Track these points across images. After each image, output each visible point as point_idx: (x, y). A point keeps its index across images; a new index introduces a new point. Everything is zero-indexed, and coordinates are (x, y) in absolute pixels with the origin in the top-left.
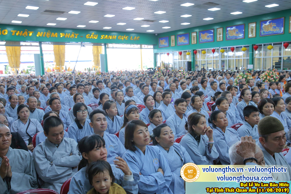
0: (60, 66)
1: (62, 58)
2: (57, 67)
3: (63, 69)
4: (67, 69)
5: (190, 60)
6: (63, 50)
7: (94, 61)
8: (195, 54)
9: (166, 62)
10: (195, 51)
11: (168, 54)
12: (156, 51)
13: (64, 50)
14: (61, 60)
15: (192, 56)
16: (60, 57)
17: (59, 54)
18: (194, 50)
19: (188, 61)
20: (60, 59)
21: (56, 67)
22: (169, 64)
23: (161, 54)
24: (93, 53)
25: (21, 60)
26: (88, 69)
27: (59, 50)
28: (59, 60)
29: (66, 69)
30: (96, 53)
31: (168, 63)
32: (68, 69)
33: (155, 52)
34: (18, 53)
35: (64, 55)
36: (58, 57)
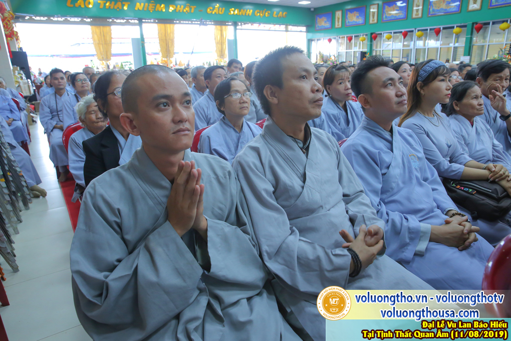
0: (167, 58)
1: (170, 46)
2: (164, 59)
3: (171, 63)
4: (178, 63)
5: (365, 50)
6: (171, 34)
7: (216, 51)
8: (373, 40)
9: (326, 53)
10: (373, 35)
11: (330, 40)
12: (310, 36)
13: (173, 33)
14: (169, 50)
15: (369, 43)
16: (167, 45)
17: (166, 39)
18: (372, 34)
19: (361, 50)
20: (167, 47)
21: (162, 60)
22: (330, 56)
23: (318, 40)
24: (215, 39)
25: (114, 51)
26: (207, 63)
27: (166, 34)
28: (167, 49)
29: (176, 64)
30: (219, 39)
31: (328, 55)
32: (180, 63)
33: (309, 38)
34: (108, 39)
35: (172, 41)
36: (165, 46)
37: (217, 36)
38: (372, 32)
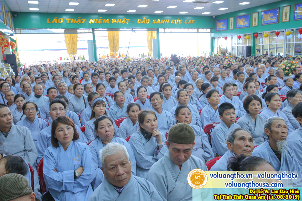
0: (114, 52)
1: (116, 44)
2: (112, 53)
3: (117, 55)
4: (121, 55)
5: (250, 45)
6: (117, 36)
7: (148, 46)
8: (256, 38)
9: (224, 47)
10: (256, 34)
11: (226, 38)
12: (213, 35)
13: (118, 35)
14: (115, 46)
15: (253, 40)
16: (114, 43)
17: (113, 40)
18: (254, 33)
19: (248, 45)
20: (114, 45)
21: (110, 54)
22: (227, 49)
23: (218, 38)
24: (147, 38)
25: (78, 47)
26: (141, 55)
27: (113, 36)
28: (114, 46)
29: (120, 56)
30: (150, 38)
31: (226, 48)
32: (122, 55)
33: (212, 37)
34: (75, 40)
35: (118, 41)
36: (113, 44)
37: (149, 36)
38: (255, 32)
